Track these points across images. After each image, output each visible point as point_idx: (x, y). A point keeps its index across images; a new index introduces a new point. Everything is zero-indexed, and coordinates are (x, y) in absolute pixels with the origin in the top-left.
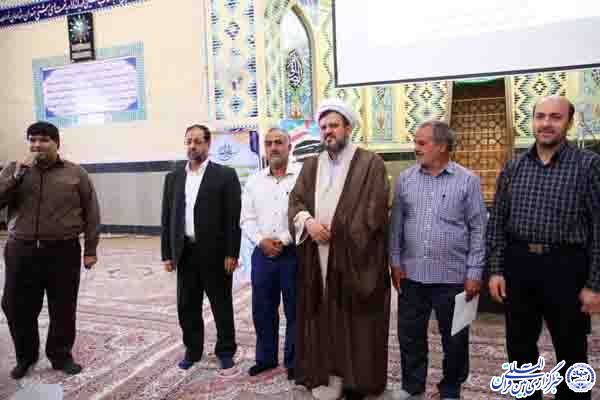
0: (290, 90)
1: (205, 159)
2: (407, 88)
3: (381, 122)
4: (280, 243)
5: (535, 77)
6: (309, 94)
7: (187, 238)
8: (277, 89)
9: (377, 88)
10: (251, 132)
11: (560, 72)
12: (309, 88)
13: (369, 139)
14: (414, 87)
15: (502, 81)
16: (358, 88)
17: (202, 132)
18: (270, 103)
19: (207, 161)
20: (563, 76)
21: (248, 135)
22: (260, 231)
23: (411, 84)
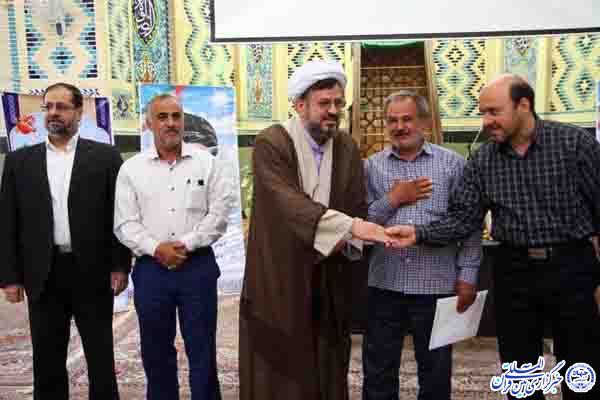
0: (139, 43)
1: (74, 133)
2: (291, 49)
3: (258, 94)
4: (183, 247)
5: (451, 43)
6: (164, 50)
7: (57, 248)
8: (124, 40)
9: (254, 46)
10: (97, 101)
11: (479, 38)
12: (164, 41)
13: (244, 115)
14: (299, 48)
15: (423, 43)
16: (229, 45)
17: (68, 93)
18: (115, 59)
19: (77, 135)
20: (482, 43)
21: (94, 103)
22: (152, 236)
23: (296, 45)
